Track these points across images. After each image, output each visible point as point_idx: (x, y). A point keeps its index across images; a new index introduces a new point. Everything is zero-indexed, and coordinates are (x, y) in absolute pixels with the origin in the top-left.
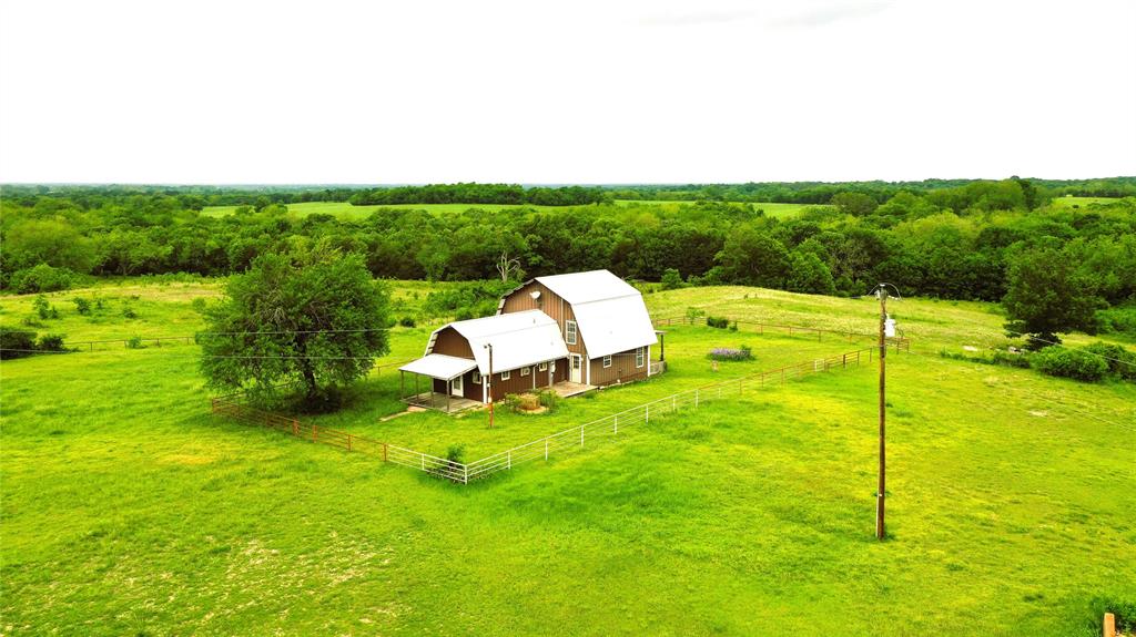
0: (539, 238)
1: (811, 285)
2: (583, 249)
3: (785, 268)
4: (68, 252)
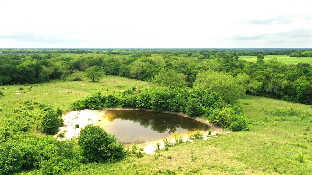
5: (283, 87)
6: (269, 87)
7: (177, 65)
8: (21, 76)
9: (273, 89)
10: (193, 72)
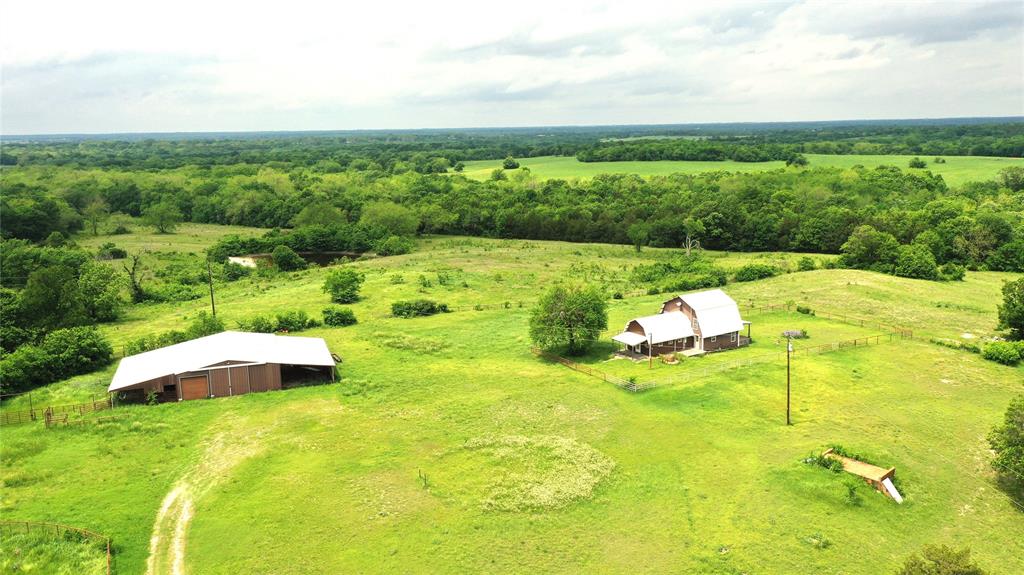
0: (721, 215)
1: (914, 271)
2: (756, 224)
3: (894, 257)
4: (403, 225)
5: (482, 219)
6: (466, 222)
7: (323, 194)
8: (30, 228)
9: (470, 222)
10: (357, 205)
